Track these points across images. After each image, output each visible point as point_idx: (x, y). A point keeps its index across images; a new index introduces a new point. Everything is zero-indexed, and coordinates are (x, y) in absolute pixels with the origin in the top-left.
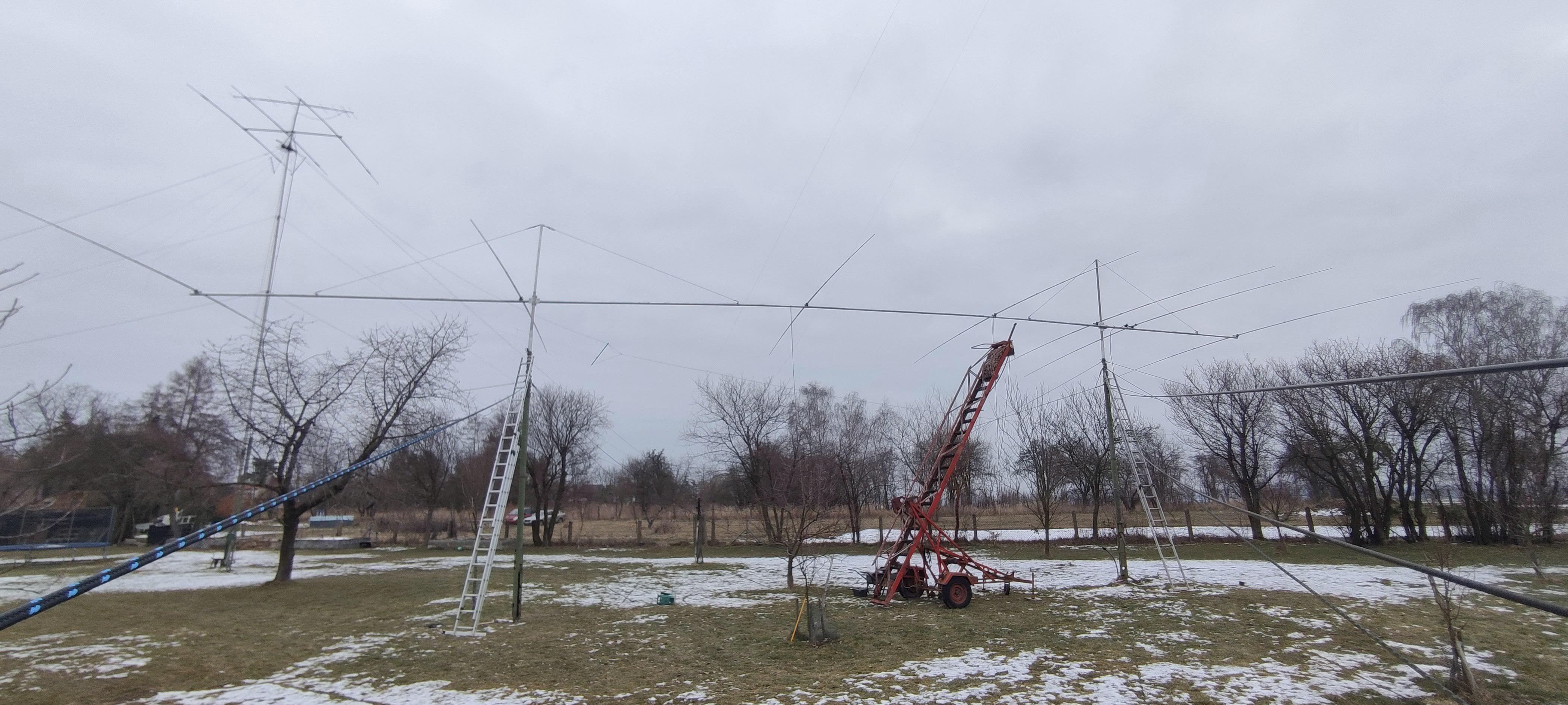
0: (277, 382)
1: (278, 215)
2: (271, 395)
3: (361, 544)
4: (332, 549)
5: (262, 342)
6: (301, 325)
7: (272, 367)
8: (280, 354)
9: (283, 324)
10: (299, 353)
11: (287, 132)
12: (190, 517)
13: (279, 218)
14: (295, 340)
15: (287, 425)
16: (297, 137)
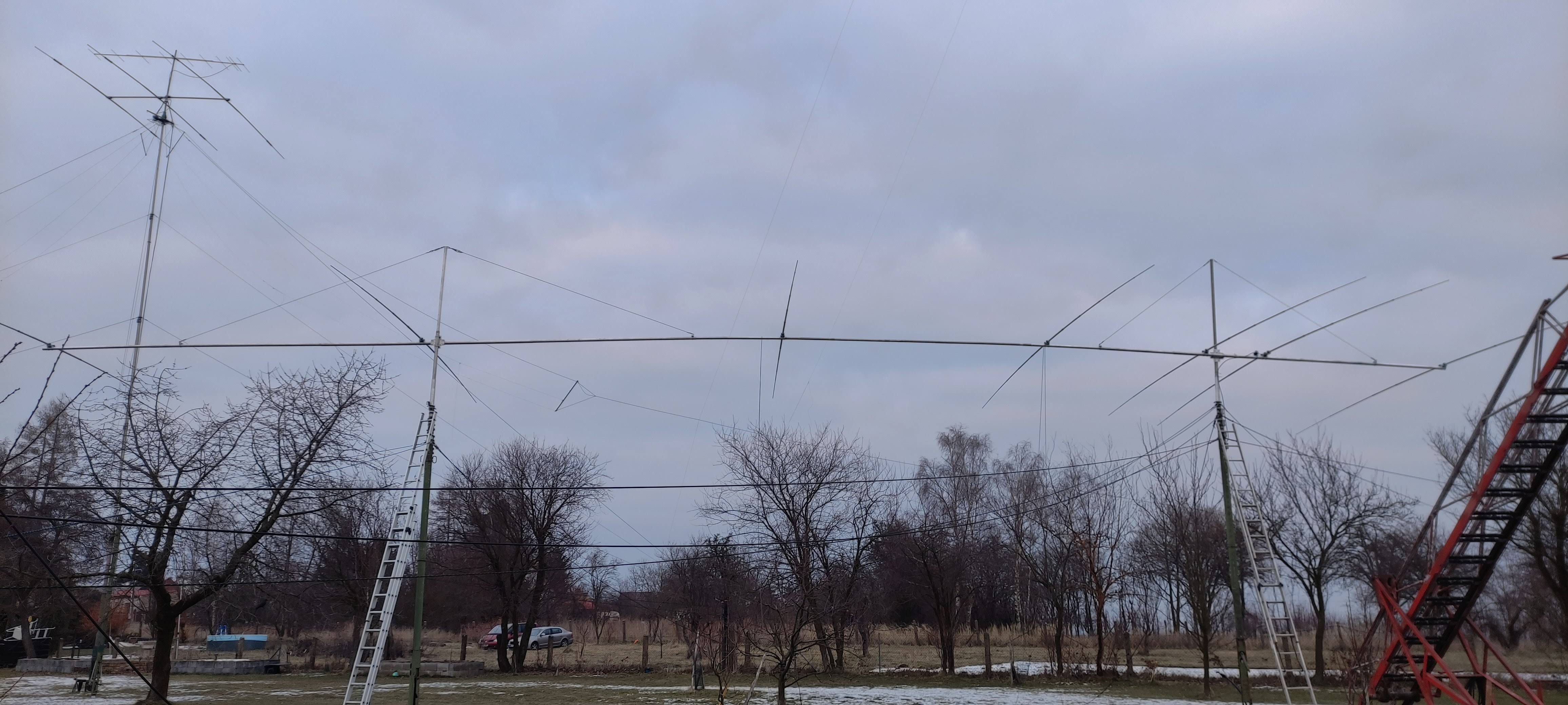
0: (149, 445)
1: (150, 212)
2: (140, 462)
3: (267, 667)
4: (228, 674)
5: (130, 395)
6: (173, 372)
7: (141, 425)
8: (150, 410)
9: (151, 371)
10: (172, 407)
11: (160, 98)
12: (46, 630)
13: (152, 215)
14: (165, 391)
15: (159, 500)
16: (173, 103)
